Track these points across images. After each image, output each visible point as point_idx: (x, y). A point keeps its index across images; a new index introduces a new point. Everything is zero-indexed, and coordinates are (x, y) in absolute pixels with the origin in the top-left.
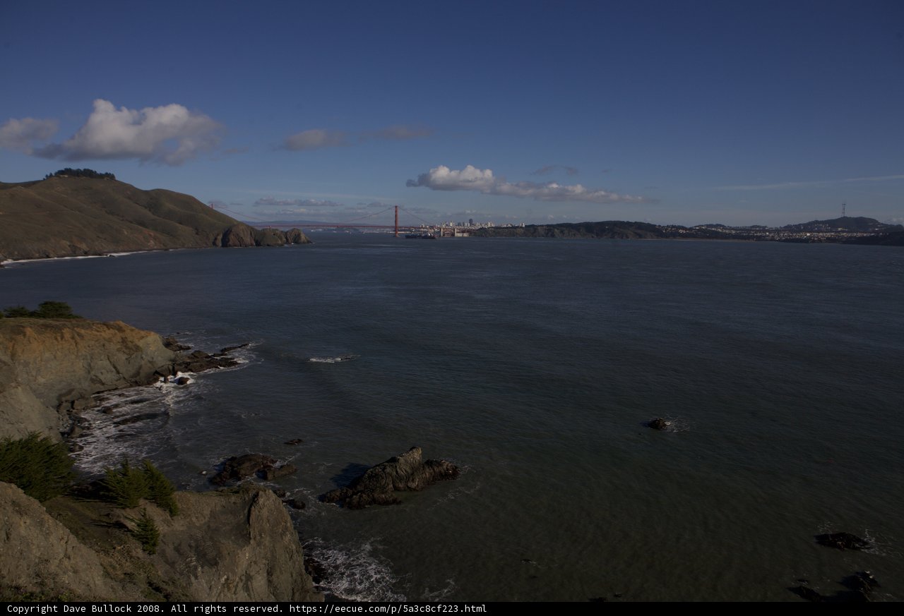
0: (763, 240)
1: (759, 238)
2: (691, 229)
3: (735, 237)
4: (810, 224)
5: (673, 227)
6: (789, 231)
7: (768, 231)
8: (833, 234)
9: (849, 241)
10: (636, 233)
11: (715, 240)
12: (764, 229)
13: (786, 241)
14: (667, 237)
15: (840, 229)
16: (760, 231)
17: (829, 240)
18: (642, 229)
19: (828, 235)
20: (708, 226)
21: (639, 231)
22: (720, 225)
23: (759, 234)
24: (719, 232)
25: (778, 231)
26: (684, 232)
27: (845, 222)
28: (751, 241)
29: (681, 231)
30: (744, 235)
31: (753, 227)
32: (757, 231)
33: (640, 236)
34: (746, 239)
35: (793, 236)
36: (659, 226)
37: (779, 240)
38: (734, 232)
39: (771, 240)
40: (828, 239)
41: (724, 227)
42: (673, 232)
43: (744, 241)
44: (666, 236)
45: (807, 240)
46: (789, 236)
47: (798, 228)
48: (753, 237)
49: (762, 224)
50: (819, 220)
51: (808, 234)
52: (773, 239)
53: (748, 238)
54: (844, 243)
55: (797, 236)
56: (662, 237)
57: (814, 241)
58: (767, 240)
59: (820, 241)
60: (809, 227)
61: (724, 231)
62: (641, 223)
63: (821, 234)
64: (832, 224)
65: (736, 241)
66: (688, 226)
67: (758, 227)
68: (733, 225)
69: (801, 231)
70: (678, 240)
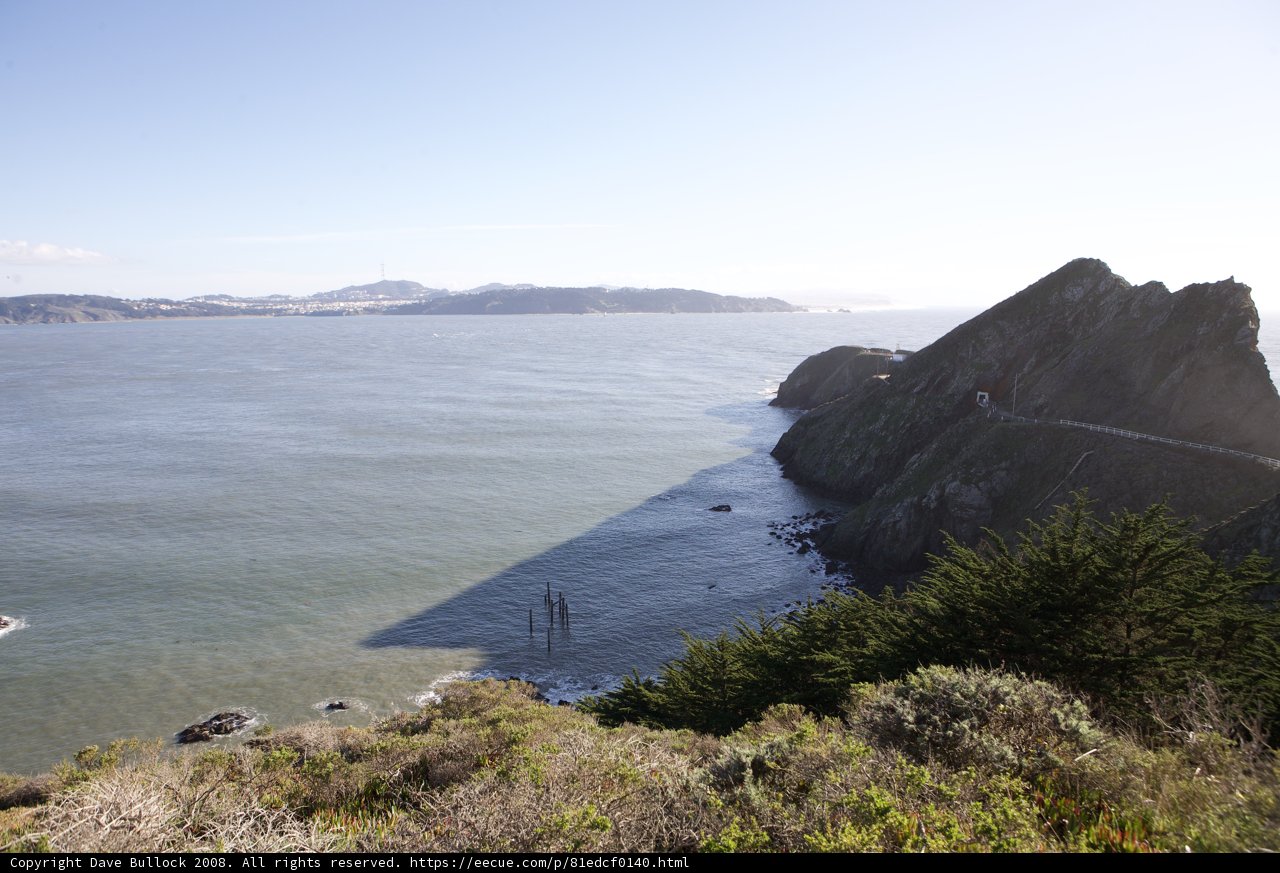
0: (285, 315)
1: (279, 313)
2: (179, 303)
3: (245, 312)
4: (345, 290)
5: (150, 301)
6: (320, 300)
7: (291, 302)
8: (372, 302)
9: (391, 311)
10: (88, 314)
11: (217, 318)
12: (287, 300)
13: (315, 314)
14: (140, 318)
15: (381, 296)
16: (281, 303)
17: (369, 311)
18: (97, 306)
19: (366, 304)
20: (207, 298)
21: (92, 310)
22: (225, 296)
23: (278, 307)
24: (222, 307)
25: (304, 301)
26: (169, 308)
27: (384, 287)
28: (268, 317)
29: (164, 307)
30: (257, 309)
31: (272, 296)
32: (276, 303)
33: (96, 317)
34: (260, 314)
35: (325, 310)
36: (127, 300)
37: (306, 314)
38: (244, 305)
39: (295, 314)
40: (366, 309)
41: (231, 299)
42: (152, 310)
43: (258, 317)
44: (140, 315)
45: (339, 313)
46: (318, 308)
47: (330, 297)
48: (270, 311)
49: (284, 293)
50: (356, 285)
51: (342, 304)
52: (297, 314)
53: (264, 312)
54: (385, 313)
55: (327, 307)
56: (134, 317)
57: (349, 314)
58: (289, 315)
59: (356, 312)
60: (344, 294)
61: (232, 304)
62: (95, 296)
63: (358, 304)
64: (372, 289)
65: (248, 317)
66: (175, 300)
67: (279, 296)
68: (244, 296)
69: (335, 300)
70: (160, 319)
